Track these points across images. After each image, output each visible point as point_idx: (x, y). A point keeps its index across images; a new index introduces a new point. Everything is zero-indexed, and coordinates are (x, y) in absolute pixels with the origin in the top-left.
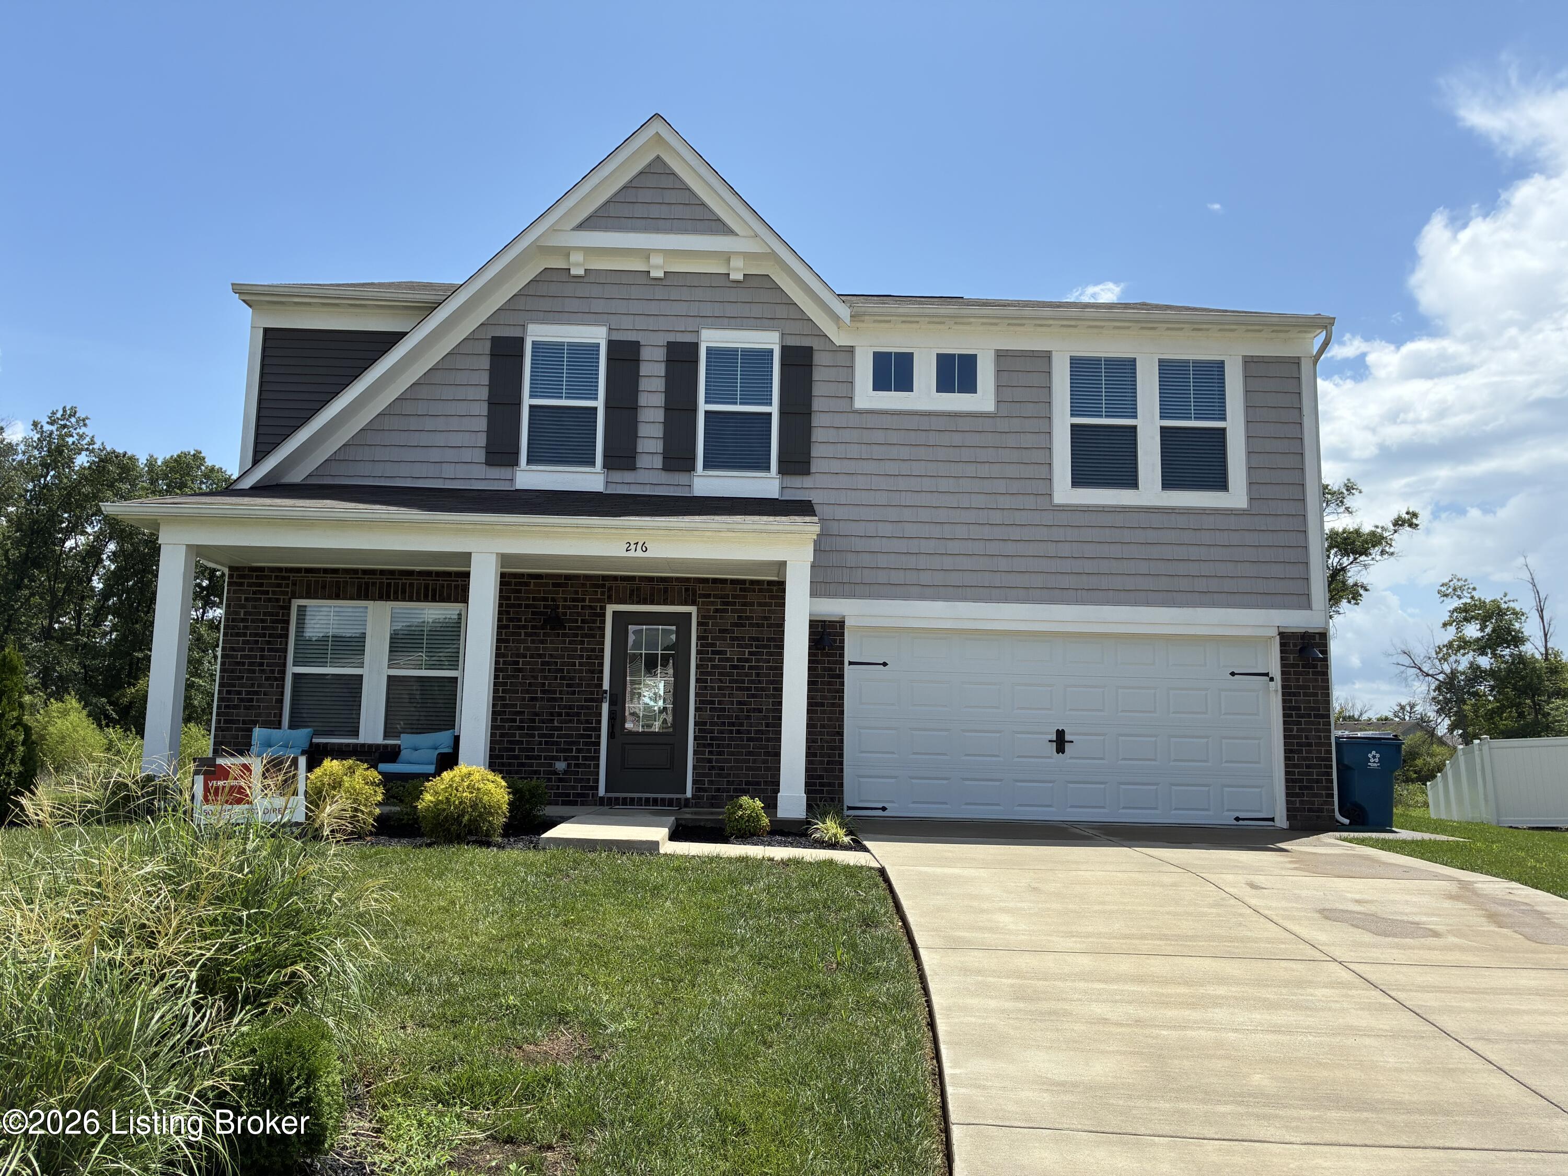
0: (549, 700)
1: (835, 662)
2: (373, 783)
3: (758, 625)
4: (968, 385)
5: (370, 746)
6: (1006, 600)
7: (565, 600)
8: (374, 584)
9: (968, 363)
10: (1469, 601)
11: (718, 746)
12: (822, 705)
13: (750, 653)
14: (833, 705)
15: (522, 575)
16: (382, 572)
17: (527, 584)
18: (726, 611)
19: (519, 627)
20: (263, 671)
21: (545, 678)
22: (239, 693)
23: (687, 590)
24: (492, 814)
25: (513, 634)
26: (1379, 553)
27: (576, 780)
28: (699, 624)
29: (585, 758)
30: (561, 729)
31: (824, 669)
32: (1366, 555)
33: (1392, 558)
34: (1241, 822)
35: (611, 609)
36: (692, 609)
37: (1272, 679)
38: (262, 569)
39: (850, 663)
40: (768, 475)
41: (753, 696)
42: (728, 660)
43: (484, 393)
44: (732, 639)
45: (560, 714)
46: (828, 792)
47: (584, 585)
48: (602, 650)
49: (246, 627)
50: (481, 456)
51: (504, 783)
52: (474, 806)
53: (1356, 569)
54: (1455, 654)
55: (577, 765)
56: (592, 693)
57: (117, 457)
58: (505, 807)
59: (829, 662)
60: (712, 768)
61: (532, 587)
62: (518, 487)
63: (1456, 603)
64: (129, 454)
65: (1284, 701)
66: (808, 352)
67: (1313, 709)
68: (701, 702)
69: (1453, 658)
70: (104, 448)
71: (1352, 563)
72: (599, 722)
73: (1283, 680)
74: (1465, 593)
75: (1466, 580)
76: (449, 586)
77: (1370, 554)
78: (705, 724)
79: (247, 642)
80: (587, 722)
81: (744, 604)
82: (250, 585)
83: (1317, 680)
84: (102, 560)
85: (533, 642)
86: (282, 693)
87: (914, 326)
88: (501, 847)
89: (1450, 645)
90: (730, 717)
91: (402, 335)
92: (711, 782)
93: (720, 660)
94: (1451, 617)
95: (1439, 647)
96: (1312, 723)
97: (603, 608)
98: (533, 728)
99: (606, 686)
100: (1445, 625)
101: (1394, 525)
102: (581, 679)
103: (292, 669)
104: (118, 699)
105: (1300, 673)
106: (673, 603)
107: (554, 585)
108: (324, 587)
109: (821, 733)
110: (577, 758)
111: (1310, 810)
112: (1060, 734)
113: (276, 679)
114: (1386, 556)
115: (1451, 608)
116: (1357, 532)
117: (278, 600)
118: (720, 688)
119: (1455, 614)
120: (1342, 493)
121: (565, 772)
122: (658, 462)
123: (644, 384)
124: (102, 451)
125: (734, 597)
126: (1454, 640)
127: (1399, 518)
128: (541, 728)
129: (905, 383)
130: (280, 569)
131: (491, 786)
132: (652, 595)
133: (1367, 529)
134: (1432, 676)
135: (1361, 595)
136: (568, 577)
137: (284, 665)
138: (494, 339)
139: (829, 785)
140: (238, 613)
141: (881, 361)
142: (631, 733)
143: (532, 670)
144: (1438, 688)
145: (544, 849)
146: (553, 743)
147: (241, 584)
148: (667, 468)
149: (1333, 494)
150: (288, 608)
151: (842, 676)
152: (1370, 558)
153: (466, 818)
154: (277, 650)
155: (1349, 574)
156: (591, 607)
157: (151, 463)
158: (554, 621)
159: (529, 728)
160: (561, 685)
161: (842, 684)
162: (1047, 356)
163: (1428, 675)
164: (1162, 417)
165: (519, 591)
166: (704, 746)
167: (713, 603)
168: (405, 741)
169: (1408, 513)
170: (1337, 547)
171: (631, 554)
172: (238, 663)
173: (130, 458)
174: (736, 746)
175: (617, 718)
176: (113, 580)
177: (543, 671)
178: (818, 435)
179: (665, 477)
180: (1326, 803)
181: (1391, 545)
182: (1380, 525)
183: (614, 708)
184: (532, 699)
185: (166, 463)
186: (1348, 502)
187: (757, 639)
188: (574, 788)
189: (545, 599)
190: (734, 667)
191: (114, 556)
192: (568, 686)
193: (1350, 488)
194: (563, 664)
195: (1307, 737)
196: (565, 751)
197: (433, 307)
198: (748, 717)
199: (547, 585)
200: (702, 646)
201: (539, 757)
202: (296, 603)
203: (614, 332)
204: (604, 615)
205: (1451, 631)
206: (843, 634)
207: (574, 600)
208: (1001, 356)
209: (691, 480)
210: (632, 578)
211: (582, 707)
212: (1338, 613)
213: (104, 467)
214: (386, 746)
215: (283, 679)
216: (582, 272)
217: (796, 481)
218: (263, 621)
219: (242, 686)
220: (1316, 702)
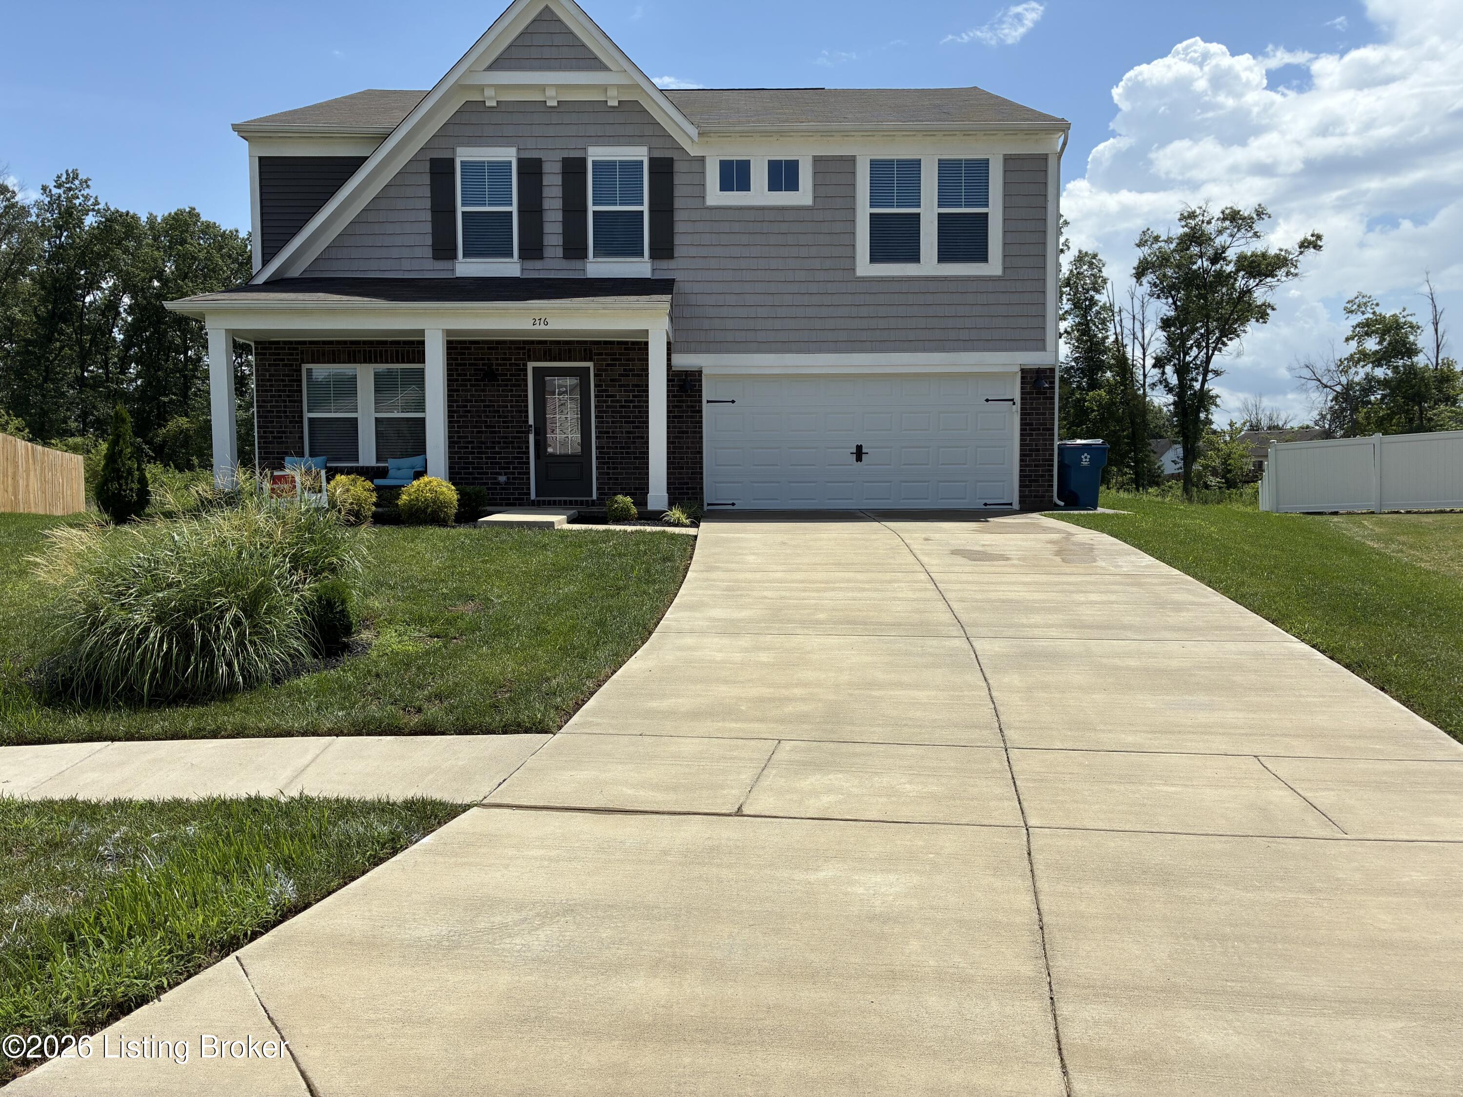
0: (491, 432)
1: (695, 401)
2: (369, 490)
3: (638, 375)
4: (793, 185)
5: (367, 468)
6: (820, 351)
7: (497, 359)
8: (359, 351)
9: (792, 167)
10: (1371, 316)
11: (613, 463)
12: (687, 432)
13: (634, 396)
14: (695, 432)
15: (464, 342)
16: (365, 342)
17: (469, 348)
18: (615, 365)
19: (465, 380)
20: (287, 417)
21: (487, 417)
22: (272, 432)
23: (585, 350)
24: (446, 507)
25: (461, 385)
26: (1284, 274)
27: (514, 489)
28: (595, 375)
29: (519, 473)
30: (500, 453)
31: (688, 407)
32: (1273, 277)
33: (1296, 279)
34: (988, 507)
35: (531, 365)
36: (590, 364)
37: (1014, 404)
38: (278, 343)
39: (708, 402)
40: (643, 260)
41: (637, 427)
42: (618, 401)
43: (428, 204)
44: (620, 386)
45: (499, 443)
46: (693, 494)
47: (510, 348)
48: (526, 396)
49: (271, 386)
50: (429, 252)
51: (453, 488)
52: (434, 502)
53: (1263, 290)
54: (1356, 366)
55: (514, 479)
56: (521, 427)
57: (120, 216)
58: (455, 503)
59: (691, 401)
60: (610, 479)
61: (473, 350)
62: (458, 275)
63: (1359, 318)
64: (131, 212)
65: (1022, 419)
66: (670, 162)
67: (1042, 424)
68: (600, 432)
69: (1353, 370)
70: (109, 209)
71: (1257, 285)
72: (528, 448)
73: (1022, 404)
74: (1368, 309)
75: (1370, 297)
76: (413, 351)
77: (1276, 276)
78: (603, 448)
79: (273, 396)
80: (519, 448)
81: (628, 360)
82: (270, 354)
83: (1046, 403)
84: (119, 313)
85: (476, 391)
86: (302, 432)
87: (750, 138)
88: (453, 527)
89: (1351, 358)
90: (621, 443)
91: (364, 159)
92: (609, 489)
93: (612, 401)
94: (1354, 332)
95: (1340, 360)
96: (1041, 435)
97: (525, 365)
98: (481, 453)
99: (531, 421)
100: (1347, 340)
101: (1300, 248)
102: (512, 416)
103: (307, 415)
104: (152, 439)
105: (1034, 399)
106: (575, 360)
107: (489, 348)
108: (324, 355)
109: (687, 453)
110: (514, 473)
111: (1036, 496)
112: (859, 448)
113: (297, 422)
114: (1290, 277)
115: (1355, 323)
116: (1264, 255)
117: (291, 365)
118: (613, 422)
119: (1358, 329)
120: (1252, 218)
121: (506, 483)
122: (560, 252)
123: (546, 192)
124: (107, 211)
125: (620, 354)
126: (1355, 353)
127: (1306, 240)
128: (487, 453)
129: (744, 185)
130: (291, 343)
131: (445, 489)
132: (560, 354)
133: (1273, 252)
134: (1330, 387)
135: (1268, 314)
136: (498, 342)
137: (302, 412)
138: (432, 161)
139: (693, 488)
140: (264, 375)
141: (726, 167)
142: (552, 455)
143: (477, 411)
144: (1335, 399)
145: (480, 527)
146: (496, 463)
147: (265, 354)
148: (566, 256)
149: (1244, 219)
150: (300, 371)
151: (700, 411)
152: (1276, 279)
153: (430, 509)
154: (295, 401)
155: (1255, 295)
156: (516, 365)
157: (152, 220)
158: (490, 375)
159: (478, 453)
160: (499, 422)
161: (701, 417)
162: (852, 160)
163: (1326, 386)
164: (940, 206)
165: (464, 354)
166: (604, 463)
167: (605, 360)
168: (391, 463)
169: (1312, 235)
170: (1244, 270)
171: (537, 327)
172: (269, 412)
173: (132, 217)
174: (626, 463)
175: (541, 445)
176: (132, 332)
177: (485, 411)
178: (679, 228)
179: (566, 264)
180: (1047, 491)
181: (1296, 267)
182: (1285, 248)
183: (538, 438)
184: (478, 432)
185: (165, 220)
186: (1257, 227)
187: (638, 386)
188: (513, 494)
189: (483, 359)
190: (622, 407)
191: (131, 310)
192: (504, 422)
193: (1260, 213)
194: (499, 406)
195: (1036, 445)
196: (504, 468)
197: (384, 137)
198: (634, 443)
199: (483, 348)
200: (598, 391)
201: (487, 473)
202: (305, 367)
203: (522, 151)
204: (526, 370)
205: (1353, 344)
206: (701, 381)
207: (504, 359)
208: (818, 160)
209: (585, 266)
210: (545, 342)
211: (515, 437)
212: (1244, 331)
213: (111, 227)
214: (378, 468)
215: (302, 422)
216: (495, 104)
217: (664, 264)
218: (283, 381)
219: (273, 427)
220: (1044, 419)
